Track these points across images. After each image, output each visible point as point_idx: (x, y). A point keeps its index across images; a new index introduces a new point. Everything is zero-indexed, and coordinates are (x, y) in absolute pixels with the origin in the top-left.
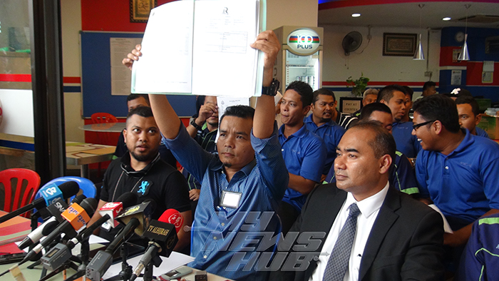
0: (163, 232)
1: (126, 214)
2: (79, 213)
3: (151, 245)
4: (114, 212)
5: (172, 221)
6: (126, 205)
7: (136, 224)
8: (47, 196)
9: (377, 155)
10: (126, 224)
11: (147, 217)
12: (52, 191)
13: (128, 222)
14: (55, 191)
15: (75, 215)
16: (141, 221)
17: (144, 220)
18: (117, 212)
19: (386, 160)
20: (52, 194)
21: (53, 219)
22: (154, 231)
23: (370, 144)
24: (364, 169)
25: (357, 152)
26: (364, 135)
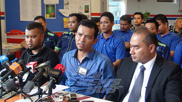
0: (57, 73)
1: (39, 66)
2: (17, 66)
3: (51, 79)
4: (34, 66)
5: (60, 69)
6: (39, 63)
7: (44, 71)
8: (2, 60)
9: (148, 45)
10: (39, 71)
11: (49, 67)
12: (4, 58)
13: (40, 70)
14: (5, 58)
15: (16, 67)
16: (46, 69)
17: (48, 69)
18: (35, 66)
19: (153, 47)
20: (4, 59)
21: (5, 70)
22: (53, 73)
23: (143, 41)
24: (142, 53)
25: (138, 46)
26: (140, 37)
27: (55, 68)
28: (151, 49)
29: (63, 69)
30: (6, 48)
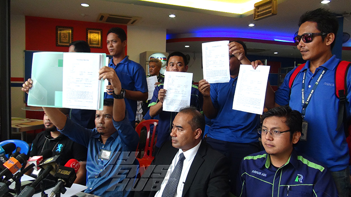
0: (67, 173)
1: (45, 162)
2: (15, 163)
3: (60, 181)
5: (73, 166)
6: (45, 158)
7: (51, 168)
9: (193, 129)
11: (58, 164)
13: (46, 168)
15: (12, 164)
16: (54, 166)
17: (56, 166)
18: (40, 162)
19: (199, 132)
22: (61, 173)
23: (189, 123)
24: (186, 137)
25: (181, 128)
26: (186, 117)
27: (65, 166)
28: (197, 134)
29: (76, 166)
30: (17, 126)
